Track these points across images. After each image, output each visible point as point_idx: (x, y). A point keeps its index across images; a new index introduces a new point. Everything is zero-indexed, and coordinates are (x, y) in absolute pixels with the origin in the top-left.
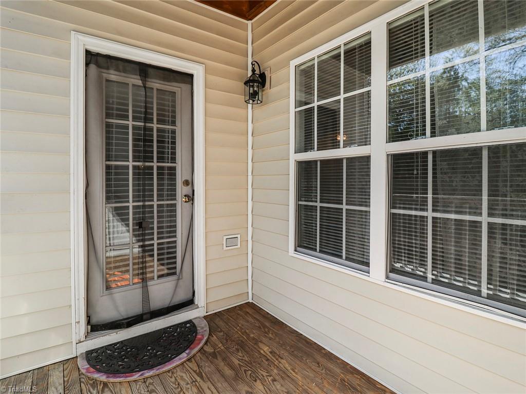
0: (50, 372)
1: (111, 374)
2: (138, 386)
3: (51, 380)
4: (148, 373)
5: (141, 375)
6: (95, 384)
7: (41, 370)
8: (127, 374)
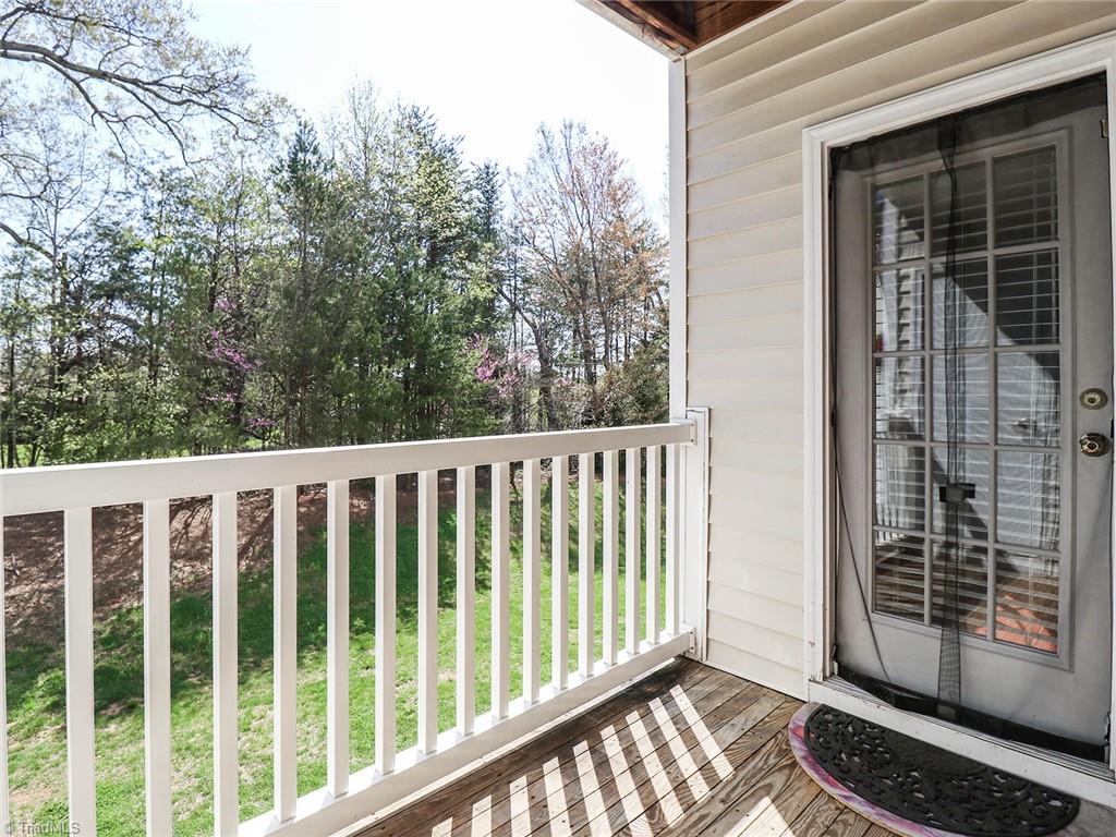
0: (763, 700)
1: (814, 757)
2: (825, 807)
3: (754, 707)
4: (859, 805)
5: (846, 798)
6: (785, 752)
7: (759, 688)
8: (831, 778)
